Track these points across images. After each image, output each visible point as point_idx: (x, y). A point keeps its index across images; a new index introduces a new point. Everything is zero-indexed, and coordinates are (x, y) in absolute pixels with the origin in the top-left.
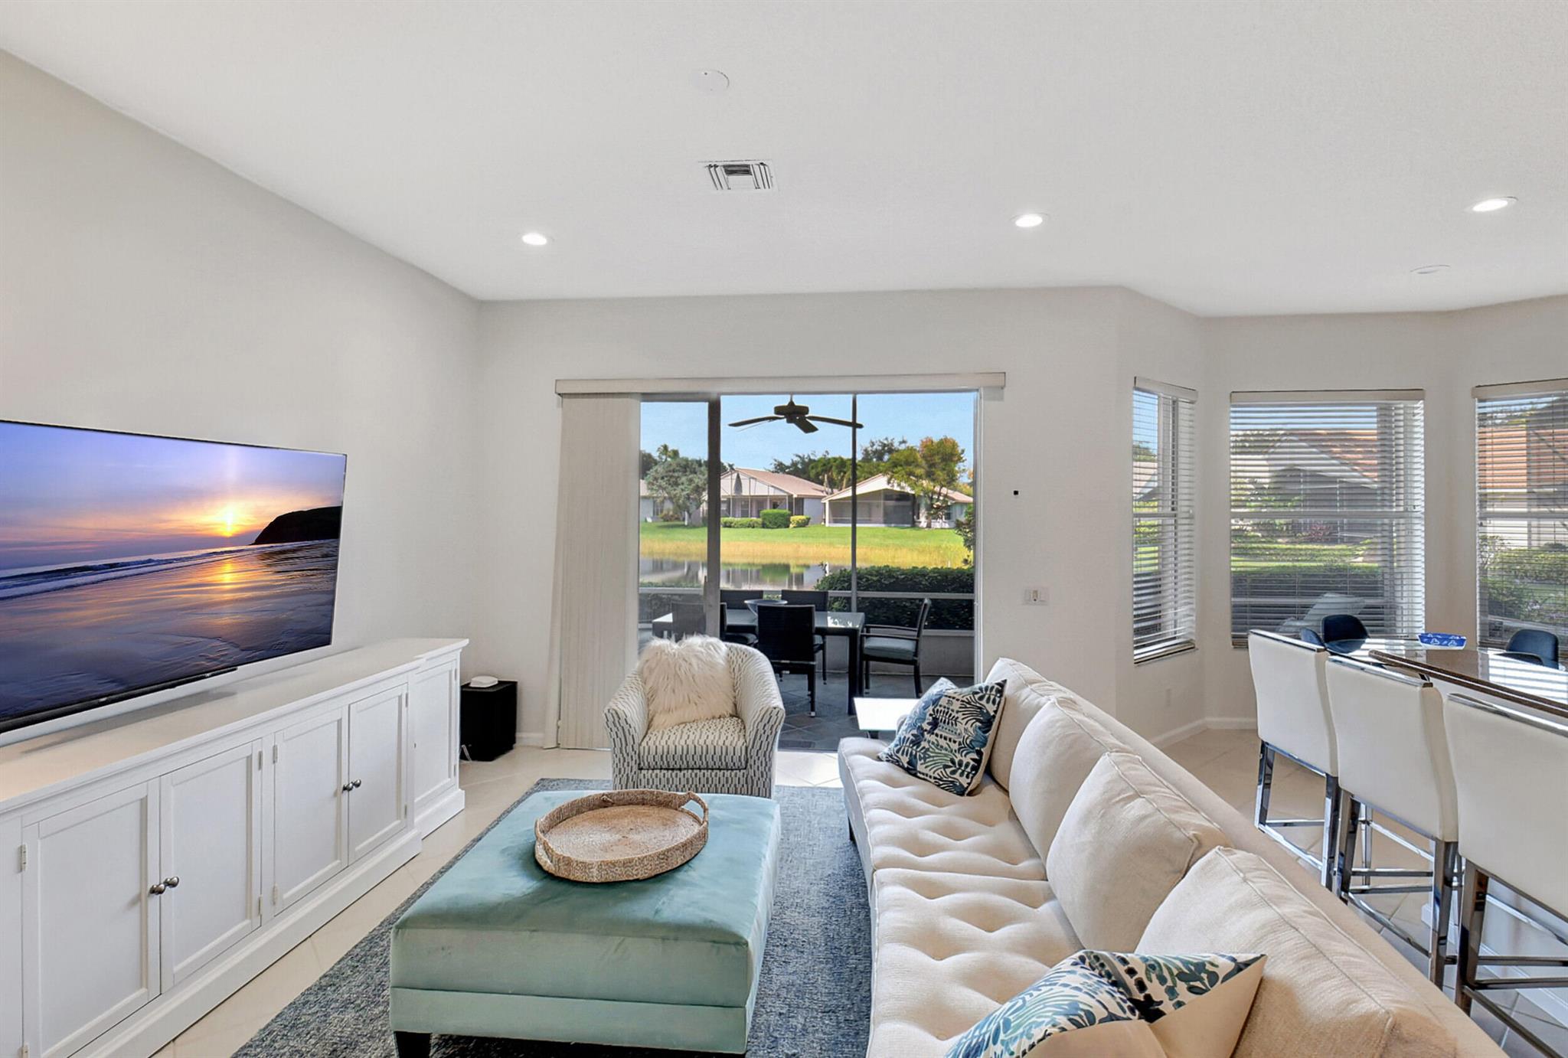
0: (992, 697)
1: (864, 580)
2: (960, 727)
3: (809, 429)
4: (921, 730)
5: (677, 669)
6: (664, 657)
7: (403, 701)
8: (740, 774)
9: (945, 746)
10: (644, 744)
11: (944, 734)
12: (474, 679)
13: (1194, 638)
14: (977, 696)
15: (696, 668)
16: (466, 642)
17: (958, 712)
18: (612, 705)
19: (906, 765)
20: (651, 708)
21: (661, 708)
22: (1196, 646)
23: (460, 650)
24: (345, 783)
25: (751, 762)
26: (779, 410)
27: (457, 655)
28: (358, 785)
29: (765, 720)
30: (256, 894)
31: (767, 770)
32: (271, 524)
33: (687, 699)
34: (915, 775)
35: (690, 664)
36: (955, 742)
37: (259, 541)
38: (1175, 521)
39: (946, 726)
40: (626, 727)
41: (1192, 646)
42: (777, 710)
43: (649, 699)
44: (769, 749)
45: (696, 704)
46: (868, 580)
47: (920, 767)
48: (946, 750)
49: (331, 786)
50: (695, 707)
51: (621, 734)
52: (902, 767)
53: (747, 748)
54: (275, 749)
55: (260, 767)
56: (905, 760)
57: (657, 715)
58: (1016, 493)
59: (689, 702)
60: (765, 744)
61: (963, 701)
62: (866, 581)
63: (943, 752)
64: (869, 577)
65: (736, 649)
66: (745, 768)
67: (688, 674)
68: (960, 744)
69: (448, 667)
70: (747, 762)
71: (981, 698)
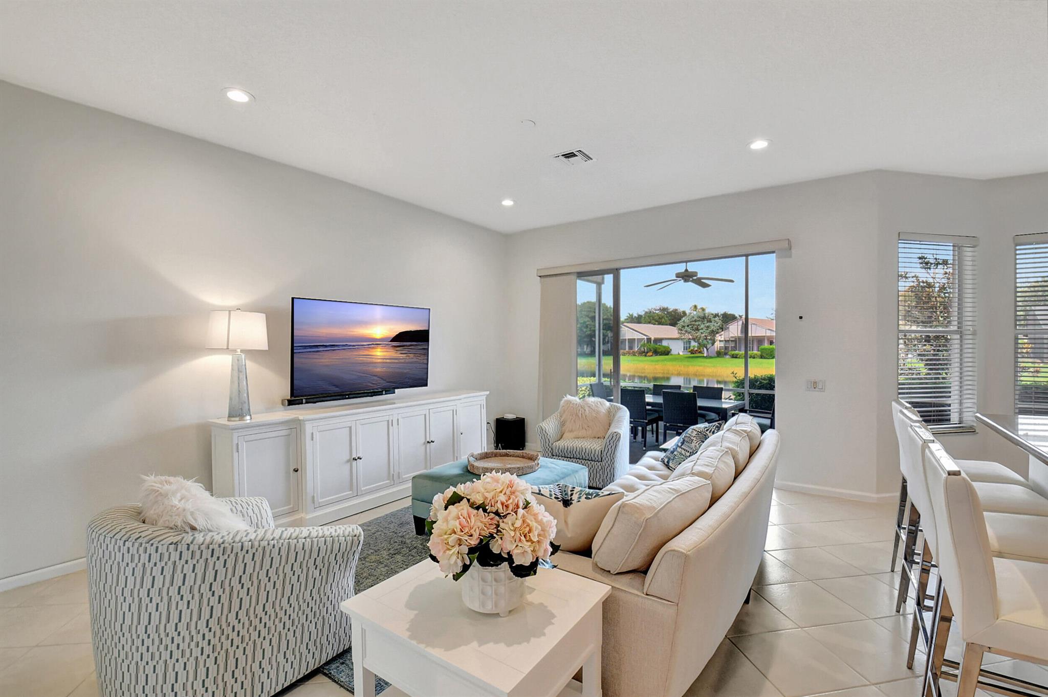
0: (713, 430)
1: (759, 382)
2: (693, 444)
3: (705, 286)
4: (678, 446)
5: (578, 412)
6: (571, 405)
7: (454, 413)
8: (599, 464)
9: (684, 454)
10: (554, 444)
11: (685, 448)
12: (506, 415)
13: (975, 425)
14: (706, 429)
15: (588, 412)
16: (488, 393)
17: (694, 437)
18: (541, 424)
19: (666, 463)
20: (563, 428)
21: (568, 430)
22: (977, 431)
23: (486, 396)
24: (428, 440)
25: (603, 458)
26: (678, 275)
27: (484, 398)
28: (433, 442)
29: (610, 438)
30: (392, 472)
31: (612, 463)
32: (397, 335)
33: (581, 427)
34: (669, 468)
35: (585, 410)
36: (688, 452)
37: (391, 341)
38: (961, 336)
39: (687, 444)
40: (546, 435)
41: (973, 430)
42: (616, 434)
43: (563, 424)
44: (613, 453)
45: (586, 430)
46: (761, 383)
47: (670, 464)
48: (684, 456)
49: (423, 441)
50: (585, 431)
51: (543, 438)
52: (664, 464)
53: (601, 451)
54: (398, 420)
55: (392, 425)
56: (666, 460)
57: (565, 433)
58: (801, 318)
59: (583, 428)
60: (610, 450)
61: (698, 431)
62: (760, 383)
63: (682, 457)
64: (763, 381)
65: (614, 406)
66: (601, 461)
67: (583, 414)
68: (690, 453)
69: (479, 402)
70: (602, 458)
71: (707, 430)
